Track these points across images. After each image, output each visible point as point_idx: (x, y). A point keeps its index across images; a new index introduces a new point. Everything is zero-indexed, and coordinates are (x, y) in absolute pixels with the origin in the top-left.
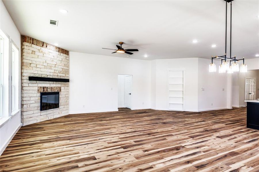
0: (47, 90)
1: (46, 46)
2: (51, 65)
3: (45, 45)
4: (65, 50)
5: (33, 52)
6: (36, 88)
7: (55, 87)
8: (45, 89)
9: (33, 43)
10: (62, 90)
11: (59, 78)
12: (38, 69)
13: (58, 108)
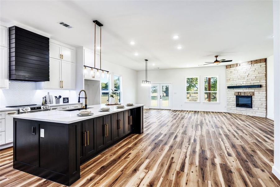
0: (241, 94)
1: (240, 65)
2: (244, 77)
3: (238, 65)
4: (260, 60)
5: (231, 72)
6: (234, 93)
7: (248, 92)
8: (240, 94)
9: (231, 67)
10: (255, 95)
11: (253, 84)
12: (234, 81)
13: (251, 109)
